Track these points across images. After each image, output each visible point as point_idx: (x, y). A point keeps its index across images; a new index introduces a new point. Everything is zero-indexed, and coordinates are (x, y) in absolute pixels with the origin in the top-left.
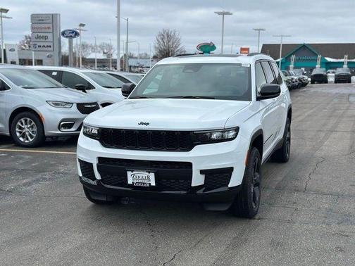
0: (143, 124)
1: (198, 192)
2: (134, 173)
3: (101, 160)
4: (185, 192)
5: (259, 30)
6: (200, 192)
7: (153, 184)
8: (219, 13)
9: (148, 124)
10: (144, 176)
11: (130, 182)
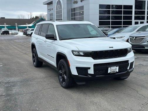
0: (111, 47)
1: (129, 71)
2: (111, 68)
4: (126, 72)
7: (118, 71)
10: (114, 68)
11: (109, 72)
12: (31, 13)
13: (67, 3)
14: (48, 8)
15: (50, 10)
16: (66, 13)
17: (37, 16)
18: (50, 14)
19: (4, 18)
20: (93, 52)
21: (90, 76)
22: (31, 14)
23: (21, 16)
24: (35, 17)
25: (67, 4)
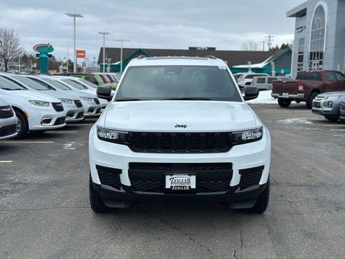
0: (179, 126)
1: (236, 192)
2: (173, 176)
3: (132, 165)
4: (224, 192)
5: (104, 34)
6: (238, 191)
7: (193, 186)
8: (70, 15)
9: (185, 126)
10: (184, 179)
11: (168, 186)
12: (269, 37)
13: (337, 12)
14: (296, 26)
15: (300, 30)
16: (334, 37)
17: (286, 44)
18: (300, 40)
19: (215, 48)
20: (131, 134)
21: (122, 190)
22: (270, 40)
23: (250, 44)
24: (280, 47)
25: (337, 15)
